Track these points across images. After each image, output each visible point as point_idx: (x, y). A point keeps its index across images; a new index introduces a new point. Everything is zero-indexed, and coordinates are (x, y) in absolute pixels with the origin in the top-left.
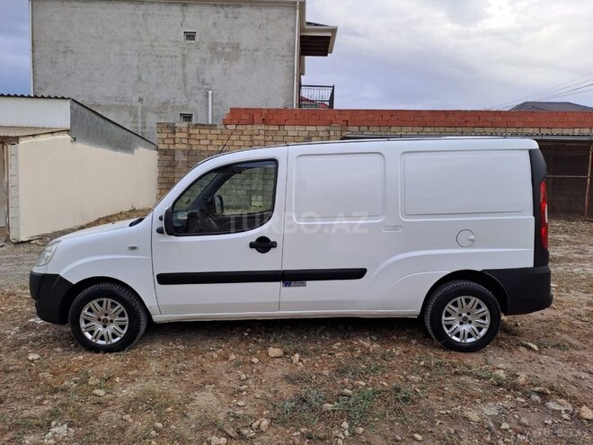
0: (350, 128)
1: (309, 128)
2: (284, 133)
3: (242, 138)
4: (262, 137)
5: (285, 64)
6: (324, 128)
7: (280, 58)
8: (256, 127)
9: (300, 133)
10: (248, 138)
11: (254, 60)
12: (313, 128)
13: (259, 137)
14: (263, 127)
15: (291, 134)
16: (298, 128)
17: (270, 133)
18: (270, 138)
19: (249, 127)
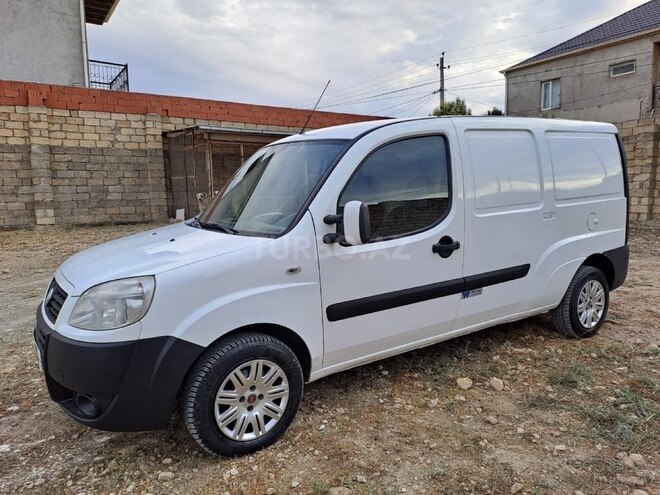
0: (172, 119)
1: (115, 116)
2: (80, 121)
3: (9, 124)
4: (43, 125)
5: (65, 25)
6: (138, 117)
7: (57, 16)
8: (34, 111)
9: (103, 123)
10: (19, 125)
11: (15, 14)
12: (122, 117)
13: (39, 125)
14: (44, 110)
15: (91, 123)
16: (99, 115)
17: (56, 120)
18: (57, 127)
19: (20, 109)
